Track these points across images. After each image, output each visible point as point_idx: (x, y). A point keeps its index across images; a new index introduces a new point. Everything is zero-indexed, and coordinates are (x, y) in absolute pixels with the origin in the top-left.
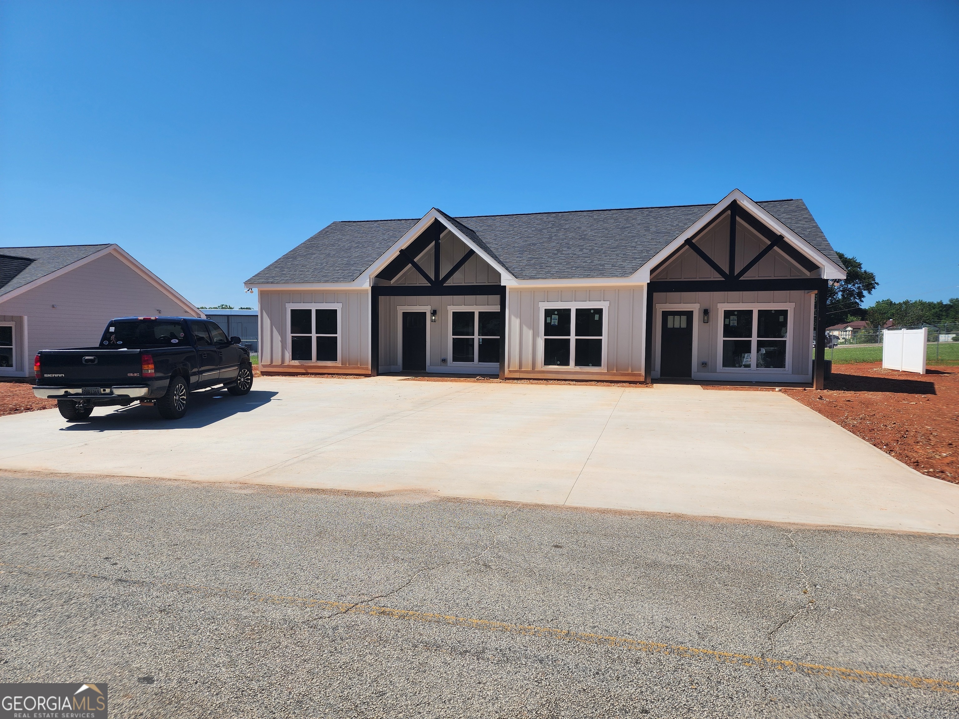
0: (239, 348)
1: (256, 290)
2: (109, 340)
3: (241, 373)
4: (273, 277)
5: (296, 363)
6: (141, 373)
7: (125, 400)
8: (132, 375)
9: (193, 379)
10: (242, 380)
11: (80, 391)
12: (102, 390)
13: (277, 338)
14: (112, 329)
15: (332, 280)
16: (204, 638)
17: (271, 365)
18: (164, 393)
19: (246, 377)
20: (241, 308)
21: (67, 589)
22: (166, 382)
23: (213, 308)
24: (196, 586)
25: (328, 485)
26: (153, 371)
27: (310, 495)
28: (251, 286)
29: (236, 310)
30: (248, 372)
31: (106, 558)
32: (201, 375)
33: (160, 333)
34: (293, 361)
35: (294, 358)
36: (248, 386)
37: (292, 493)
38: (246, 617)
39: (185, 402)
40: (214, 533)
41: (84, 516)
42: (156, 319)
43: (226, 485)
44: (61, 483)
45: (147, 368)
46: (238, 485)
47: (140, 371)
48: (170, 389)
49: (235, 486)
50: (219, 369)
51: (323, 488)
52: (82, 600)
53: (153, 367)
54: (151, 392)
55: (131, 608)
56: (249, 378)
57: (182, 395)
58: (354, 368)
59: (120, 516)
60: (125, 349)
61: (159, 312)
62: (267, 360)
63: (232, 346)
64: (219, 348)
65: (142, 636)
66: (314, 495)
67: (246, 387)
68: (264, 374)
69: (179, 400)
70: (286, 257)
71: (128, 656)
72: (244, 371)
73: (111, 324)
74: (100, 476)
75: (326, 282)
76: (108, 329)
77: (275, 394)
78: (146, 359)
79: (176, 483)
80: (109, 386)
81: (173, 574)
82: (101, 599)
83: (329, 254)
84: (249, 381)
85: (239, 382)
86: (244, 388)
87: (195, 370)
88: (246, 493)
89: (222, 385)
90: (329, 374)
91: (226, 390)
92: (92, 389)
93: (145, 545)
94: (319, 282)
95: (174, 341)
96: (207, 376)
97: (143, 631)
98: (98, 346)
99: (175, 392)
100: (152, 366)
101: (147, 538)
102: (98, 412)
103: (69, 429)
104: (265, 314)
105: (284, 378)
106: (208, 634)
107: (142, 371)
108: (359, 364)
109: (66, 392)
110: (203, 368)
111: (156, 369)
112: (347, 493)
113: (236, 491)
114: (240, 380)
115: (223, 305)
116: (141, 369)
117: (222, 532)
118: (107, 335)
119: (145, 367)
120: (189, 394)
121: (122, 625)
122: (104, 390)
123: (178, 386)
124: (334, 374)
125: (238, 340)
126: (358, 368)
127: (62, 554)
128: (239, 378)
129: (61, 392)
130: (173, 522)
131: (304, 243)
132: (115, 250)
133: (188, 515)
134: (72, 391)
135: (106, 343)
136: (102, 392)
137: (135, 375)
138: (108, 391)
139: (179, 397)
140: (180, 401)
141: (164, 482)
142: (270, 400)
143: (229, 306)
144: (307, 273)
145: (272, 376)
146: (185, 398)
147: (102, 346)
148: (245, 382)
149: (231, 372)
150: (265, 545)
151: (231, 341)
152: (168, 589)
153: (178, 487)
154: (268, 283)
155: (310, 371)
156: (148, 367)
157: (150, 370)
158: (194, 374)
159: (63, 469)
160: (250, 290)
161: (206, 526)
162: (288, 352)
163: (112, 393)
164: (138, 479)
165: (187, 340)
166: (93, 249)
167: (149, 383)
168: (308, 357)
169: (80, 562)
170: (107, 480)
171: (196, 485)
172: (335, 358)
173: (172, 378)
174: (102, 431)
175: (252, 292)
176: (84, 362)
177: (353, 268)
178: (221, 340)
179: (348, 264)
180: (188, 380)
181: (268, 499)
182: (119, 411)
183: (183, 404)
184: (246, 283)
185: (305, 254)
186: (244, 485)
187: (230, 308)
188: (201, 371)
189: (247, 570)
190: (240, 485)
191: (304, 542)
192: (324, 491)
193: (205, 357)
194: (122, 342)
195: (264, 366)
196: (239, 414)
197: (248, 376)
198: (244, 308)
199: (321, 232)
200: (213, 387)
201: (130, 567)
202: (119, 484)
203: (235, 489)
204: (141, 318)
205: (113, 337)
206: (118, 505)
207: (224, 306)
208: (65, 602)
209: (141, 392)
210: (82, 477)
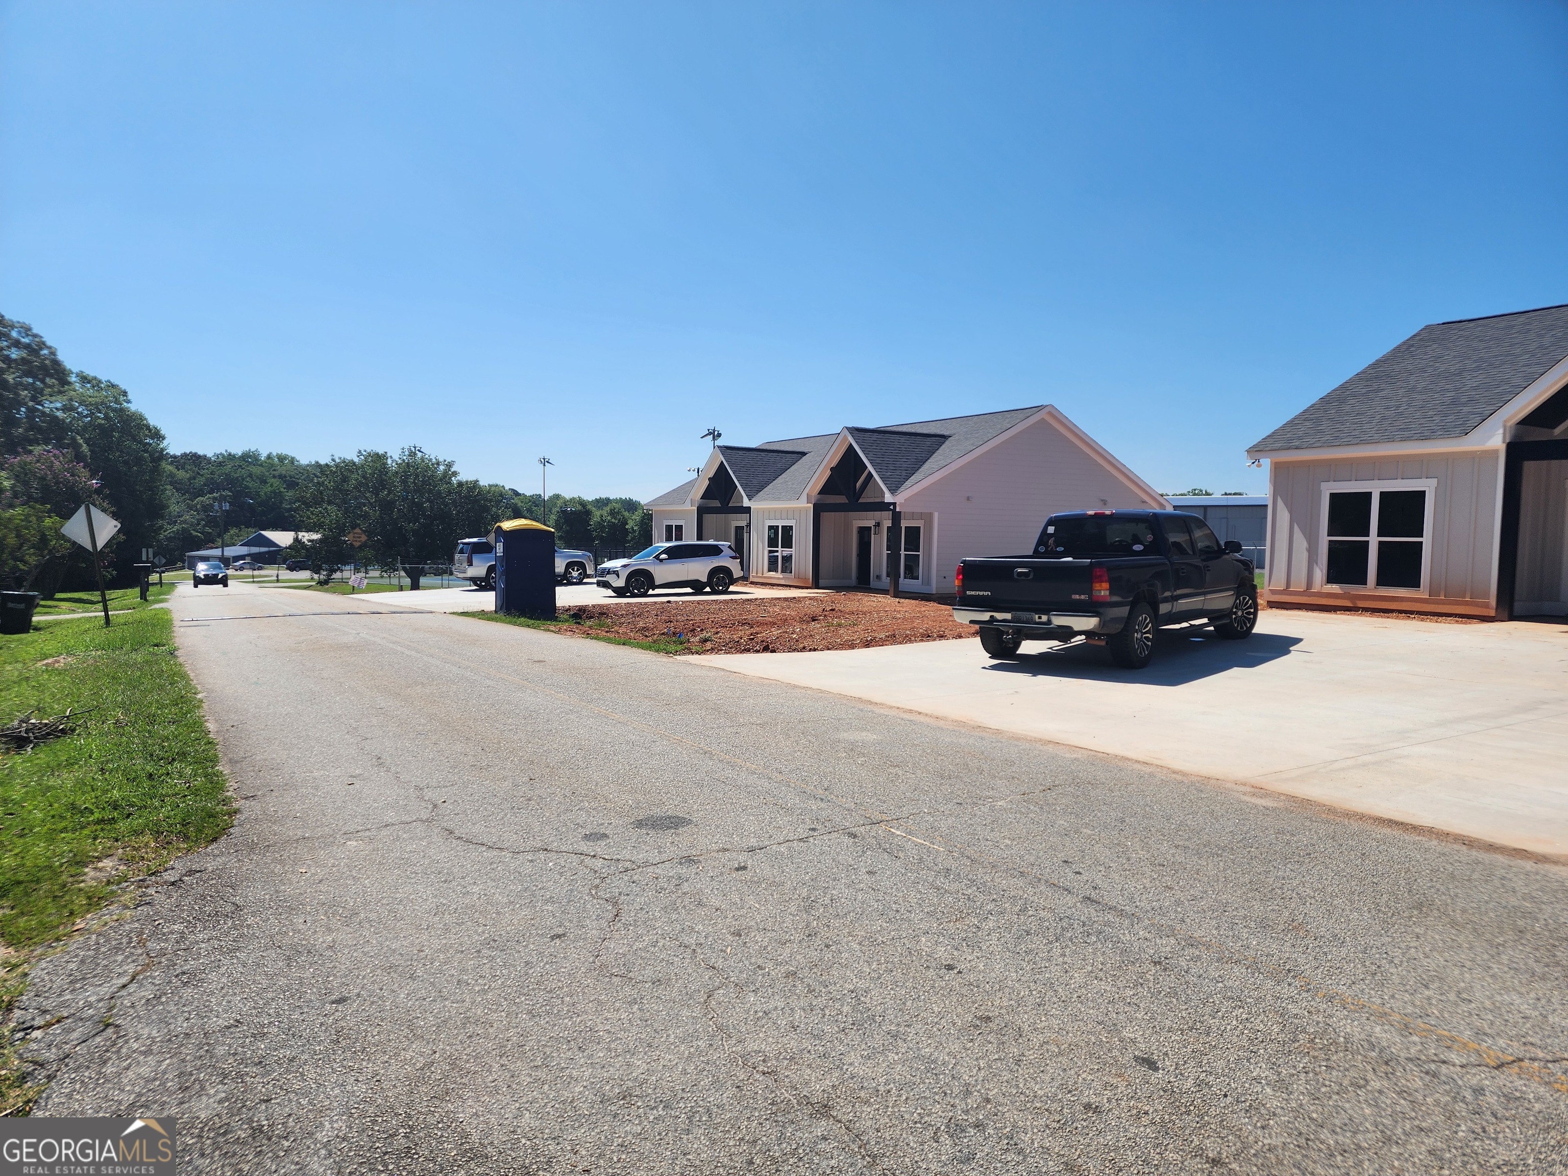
0: (1236, 560)
1: (1266, 463)
2: (1047, 546)
3: (1238, 601)
4: (1299, 438)
5: (1335, 588)
6: (1090, 595)
7: (1065, 634)
8: (1077, 597)
9: (1164, 608)
10: (1240, 613)
11: (1008, 616)
12: (1037, 616)
13: (1301, 543)
14: (1051, 530)
15: (1419, 435)
16: (1229, 1027)
17: (1286, 591)
18: (1119, 627)
19: (1246, 609)
20: (1226, 494)
21: (1021, 893)
22: (1124, 611)
23: (1180, 495)
24: (1204, 939)
25: (1425, 819)
26: (1107, 593)
27: (1387, 831)
28: (1258, 455)
29: (1217, 497)
30: (1250, 601)
31: (1066, 862)
32: (1175, 603)
33: (1114, 535)
34: (1329, 586)
35: (1330, 580)
36: (1248, 625)
37: (1352, 822)
38: (1296, 1016)
39: (1150, 643)
40: (1221, 861)
41: (1028, 794)
42: (1113, 514)
43: (1229, 785)
44: (992, 742)
45: (1100, 588)
46: (1249, 789)
47: (1089, 591)
48: (1129, 621)
49: (1242, 788)
50: (1204, 594)
51: (1414, 823)
52: (1042, 914)
53: (1108, 586)
54: (1102, 624)
55: (1110, 946)
56: (1252, 610)
57: (1146, 633)
58: (1457, 603)
59: (1076, 803)
60: (1070, 559)
61: (1105, 502)
62: (1279, 583)
63: (1226, 557)
64: (1204, 560)
65: (1131, 993)
66: (1397, 833)
67: (1246, 626)
68: (1272, 605)
69: (1141, 640)
70: (1325, 401)
71: (1115, 1016)
72: (1244, 599)
73: (1050, 522)
74: (1040, 740)
75: (1404, 439)
76: (1045, 528)
77: (1297, 641)
78: (1098, 574)
79: (1148, 770)
80: (1047, 612)
81: (1165, 910)
82: (1066, 920)
83: (1414, 387)
84: (1252, 616)
85: (1234, 616)
86: (1242, 628)
87: (1167, 594)
88: (1264, 804)
89: (1205, 620)
90: (1401, 612)
91: (1212, 628)
92: (1024, 615)
93: (1116, 855)
94: (1391, 440)
95: (1138, 547)
96: (1184, 604)
97: (1132, 985)
98: (1031, 553)
99: (1137, 627)
100: (1106, 585)
101: (1118, 844)
102: (1029, 647)
103: (994, 667)
104: (1280, 503)
105: (1310, 614)
106: (1234, 1022)
107: (1092, 593)
108: (1468, 595)
109: (991, 617)
110: (1179, 592)
111: (1112, 591)
112: (1469, 843)
113: (1247, 798)
114: (1235, 613)
115: (1195, 490)
116: (1091, 589)
117: (1233, 861)
118: (1044, 536)
119: (1097, 586)
120: (1157, 632)
121: (1100, 967)
122: (1040, 618)
123: (1141, 618)
124: (1412, 612)
125: (1236, 547)
126: (1467, 603)
127: (1007, 842)
128: (1234, 610)
129: (986, 616)
130: (1152, 829)
131: (1362, 372)
132: (1050, 413)
133: (1174, 822)
134: (999, 616)
135: (1042, 549)
136: (1037, 620)
137: (1083, 597)
138: (1044, 618)
139: (1142, 636)
140: (1144, 642)
141: (1129, 763)
142: (1288, 652)
143: (1206, 492)
144: (1368, 426)
145: (1287, 609)
146: (1151, 636)
147: (1036, 554)
148: (1245, 617)
149: (1222, 600)
150: (1313, 901)
151: (1226, 549)
152: (1160, 931)
153: (1151, 775)
154: (1289, 448)
155: (1361, 604)
156: (1101, 586)
157: (1102, 591)
158: (1166, 600)
159: (993, 724)
160: (1257, 462)
161: (1205, 846)
162: (1320, 568)
163: (1049, 622)
164: (1093, 753)
165: (1157, 547)
166: (1021, 415)
167: (1101, 610)
168: (1362, 580)
169: (1032, 859)
170: (1050, 748)
171: (1179, 777)
172: (1414, 582)
173: (1133, 605)
174: (1034, 676)
175: (1259, 466)
176: (1015, 576)
177: (1466, 409)
178: (1208, 547)
179: (1455, 402)
180: (1156, 609)
181: (1308, 823)
182: (1054, 649)
183: (1147, 646)
184: (1248, 451)
185: (1364, 391)
186: (1259, 791)
187: (1207, 494)
188: (1176, 596)
189: (1287, 935)
190: (1252, 790)
191: (1390, 914)
192: (1416, 829)
193: (1183, 573)
194: (1063, 549)
195: (1273, 592)
196: (1236, 671)
197: (1250, 607)
198: (1230, 494)
199: (1397, 349)
200: (1193, 622)
201: (1099, 882)
202: (1067, 755)
203: (1245, 794)
204: (1091, 513)
205: (1051, 541)
206: (1070, 786)
207: (1197, 492)
208: (1020, 910)
209: (1089, 623)
210: (1016, 738)
